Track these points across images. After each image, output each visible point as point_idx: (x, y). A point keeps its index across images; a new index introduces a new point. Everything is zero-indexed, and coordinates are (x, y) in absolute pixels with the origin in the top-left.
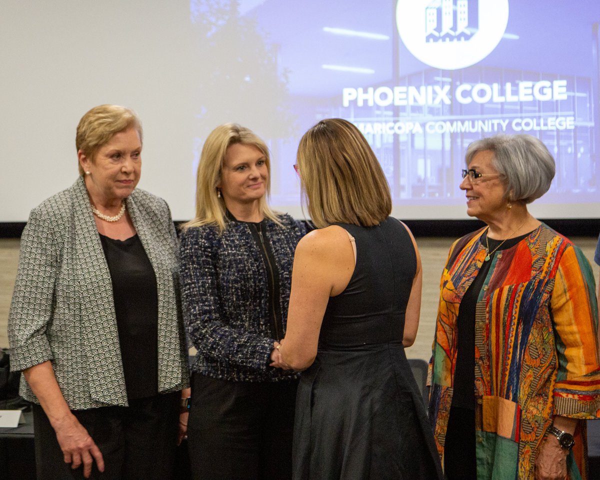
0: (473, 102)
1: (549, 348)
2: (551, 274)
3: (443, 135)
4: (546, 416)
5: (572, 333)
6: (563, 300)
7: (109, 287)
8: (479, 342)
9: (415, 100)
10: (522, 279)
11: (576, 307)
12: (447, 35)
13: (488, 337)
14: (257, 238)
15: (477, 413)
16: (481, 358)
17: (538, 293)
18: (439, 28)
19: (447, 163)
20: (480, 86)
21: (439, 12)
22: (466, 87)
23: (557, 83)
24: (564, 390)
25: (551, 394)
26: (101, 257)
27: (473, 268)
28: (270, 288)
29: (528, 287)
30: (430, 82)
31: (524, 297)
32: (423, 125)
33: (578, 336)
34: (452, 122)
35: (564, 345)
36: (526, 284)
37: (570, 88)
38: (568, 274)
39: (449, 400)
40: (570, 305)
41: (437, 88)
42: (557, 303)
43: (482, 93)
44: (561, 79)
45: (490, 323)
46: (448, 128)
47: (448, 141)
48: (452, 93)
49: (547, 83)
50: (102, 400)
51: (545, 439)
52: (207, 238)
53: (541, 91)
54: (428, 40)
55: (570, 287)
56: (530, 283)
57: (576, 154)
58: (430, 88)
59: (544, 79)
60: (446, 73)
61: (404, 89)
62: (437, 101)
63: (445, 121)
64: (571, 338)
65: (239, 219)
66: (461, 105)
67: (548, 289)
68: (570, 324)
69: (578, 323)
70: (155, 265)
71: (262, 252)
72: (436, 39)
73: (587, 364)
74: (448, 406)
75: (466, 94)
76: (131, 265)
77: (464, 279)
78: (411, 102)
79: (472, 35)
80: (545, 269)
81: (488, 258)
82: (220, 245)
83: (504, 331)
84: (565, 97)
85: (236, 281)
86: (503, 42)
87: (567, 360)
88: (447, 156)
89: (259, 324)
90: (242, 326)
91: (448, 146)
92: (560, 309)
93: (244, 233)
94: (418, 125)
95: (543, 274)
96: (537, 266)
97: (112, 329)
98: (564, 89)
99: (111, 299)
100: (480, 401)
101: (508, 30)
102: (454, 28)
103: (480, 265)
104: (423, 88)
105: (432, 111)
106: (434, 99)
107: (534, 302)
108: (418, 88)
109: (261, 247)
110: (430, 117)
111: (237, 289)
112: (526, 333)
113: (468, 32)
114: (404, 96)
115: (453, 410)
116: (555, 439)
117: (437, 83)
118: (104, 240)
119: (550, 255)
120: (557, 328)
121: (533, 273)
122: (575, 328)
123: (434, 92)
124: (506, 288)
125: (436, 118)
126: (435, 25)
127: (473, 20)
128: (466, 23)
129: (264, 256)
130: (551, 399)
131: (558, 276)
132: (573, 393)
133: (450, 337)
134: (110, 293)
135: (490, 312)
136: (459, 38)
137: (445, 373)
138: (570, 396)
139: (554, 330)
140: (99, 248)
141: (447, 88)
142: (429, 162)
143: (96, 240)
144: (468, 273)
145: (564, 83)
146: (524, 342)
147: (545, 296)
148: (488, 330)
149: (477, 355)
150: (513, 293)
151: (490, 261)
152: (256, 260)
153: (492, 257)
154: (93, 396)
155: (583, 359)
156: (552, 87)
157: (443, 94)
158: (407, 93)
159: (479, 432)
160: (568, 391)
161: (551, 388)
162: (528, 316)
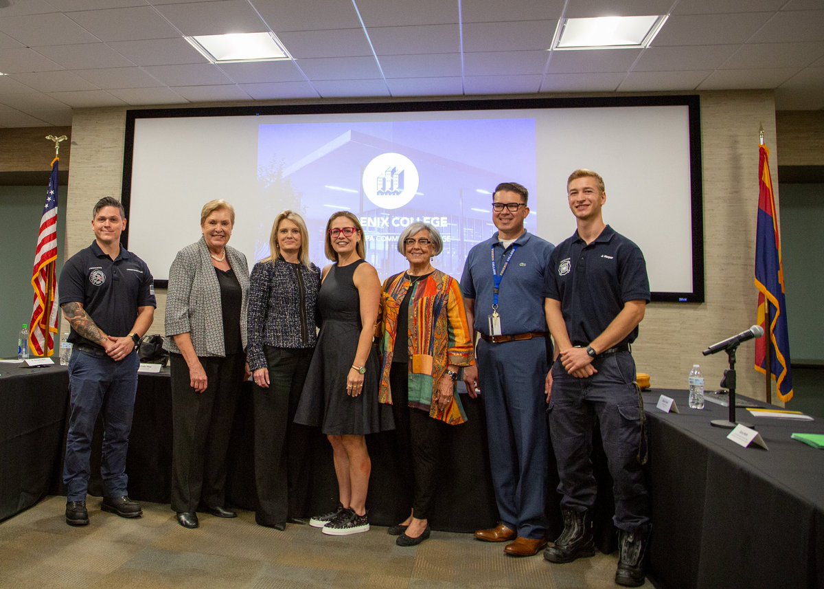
0: (400, 226)
1: (445, 329)
2: (447, 291)
3: (385, 242)
4: (443, 365)
5: (458, 321)
6: (454, 305)
7: (219, 293)
8: (410, 326)
9: (371, 224)
10: (433, 293)
11: (459, 309)
12: (388, 192)
13: (416, 324)
14: (295, 272)
15: (410, 364)
16: (412, 335)
17: (441, 301)
18: (384, 188)
19: (387, 257)
20: (403, 219)
21: (384, 180)
22: (397, 218)
23: (442, 218)
24: (453, 351)
25: (445, 354)
26: (216, 277)
27: (403, 290)
28: (300, 298)
29: (436, 297)
30: (378, 215)
31: (435, 302)
32: (375, 237)
33: (461, 323)
34: (389, 236)
35: (452, 328)
36: (435, 296)
37: (449, 221)
38: (455, 292)
39: (391, 359)
40: (457, 308)
41: (382, 219)
42: (450, 307)
43: (405, 222)
44: (445, 216)
45: (417, 316)
46: (387, 239)
47: (387, 245)
48: (390, 221)
49: (438, 218)
50: (213, 352)
51: (443, 376)
52: (268, 271)
53: (435, 222)
54: (378, 194)
55: (457, 298)
56: (437, 296)
57: (451, 255)
58: (379, 219)
59: (436, 216)
60: (387, 211)
61: (365, 218)
62: (382, 225)
63: (386, 236)
64: (458, 324)
65: (287, 261)
66: (394, 227)
67: (446, 298)
68: (457, 317)
69: (460, 317)
70: (242, 285)
71: (297, 279)
72: (382, 194)
73: (466, 337)
74: (390, 362)
75: (397, 222)
76: (229, 284)
77: (399, 296)
78: (369, 225)
79: (400, 192)
80: (444, 289)
81: (411, 285)
82: (274, 275)
83: (426, 320)
84: (446, 226)
85: (282, 294)
86: (416, 196)
87: (454, 335)
88: (387, 253)
89: (294, 317)
90: (286, 318)
91: (387, 248)
92: (451, 309)
93: (289, 268)
94: (372, 237)
95: (443, 291)
96: (439, 287)
97: (219, 309)
98: (446, 222)
99: (220, 299)
100: (411, 358)
101: (418, 191)
102: (392, 188)
103: (407, 288)
104: (375, 218)
105: (379, 230)
106: (380, 224)
107: (439, 305)
108: (372, 218)
109: (297, 276)
110: (378, 233)
111: (282, 298)
112: (435, 322)
113: (398, 190)
114: (365, 222)
115: (393, 363)
116: (448, 376)
117: (382, 216)
118: (216, 269)
119: (445, 282)
120: (450, 319)
121: (438, 291)
122: (459, 319)
123: (381, 220)
124: (425, 298)
125: (382, 234)
126: (382, 186)
127: (401, 185)
128: (397, 186)
129: (298, 281)
130: (445, 357)
131: (450, 292)
132: (459, 352)
133: (392, 326)
134: (220, 296)
135: (417, 310)
136: (394, 193)
137: (389, 345)
138: (458, 354)
139: (448, 320)
140: (214, 273)
141: (387, 218)
142: (377, 257)
143: (213, 269)
144: (401, 292)
145: (446, 218)
146: (434, 326)
147: (445, 302)
148: (416, 320)
149: (409, 334)
150: (428, 300)
151: (413, 287)
152: (294, 283)
153: (414, 284)
154: (208, 350)
155: (464, 335)
156: (440, 220)
157: (385, 222)
158: (367, 220)
159: (410, 373)
160: (456, 352)
161: (446, 351)
162: (436, 313)
